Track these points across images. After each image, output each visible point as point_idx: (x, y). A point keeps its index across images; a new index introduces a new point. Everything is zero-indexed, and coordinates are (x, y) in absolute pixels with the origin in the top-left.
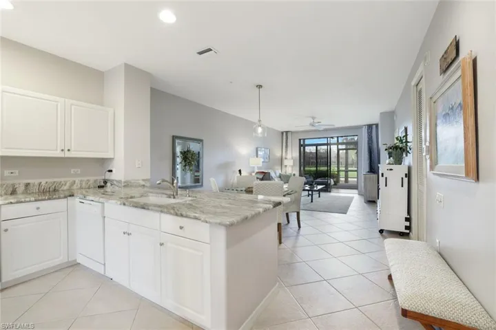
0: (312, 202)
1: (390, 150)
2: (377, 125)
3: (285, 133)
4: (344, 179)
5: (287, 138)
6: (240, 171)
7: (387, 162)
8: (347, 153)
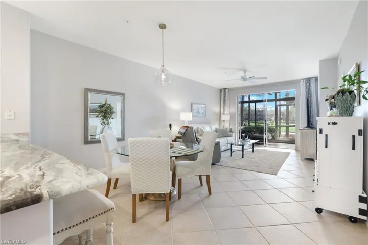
0: (243, 157)
1: (333, 100)
2: (316, 79)
3: (223, 91)
4: (285, 133)
5: (225, 95)
6: (170, 125)
7: (329, 113)
8: (288, 108)
